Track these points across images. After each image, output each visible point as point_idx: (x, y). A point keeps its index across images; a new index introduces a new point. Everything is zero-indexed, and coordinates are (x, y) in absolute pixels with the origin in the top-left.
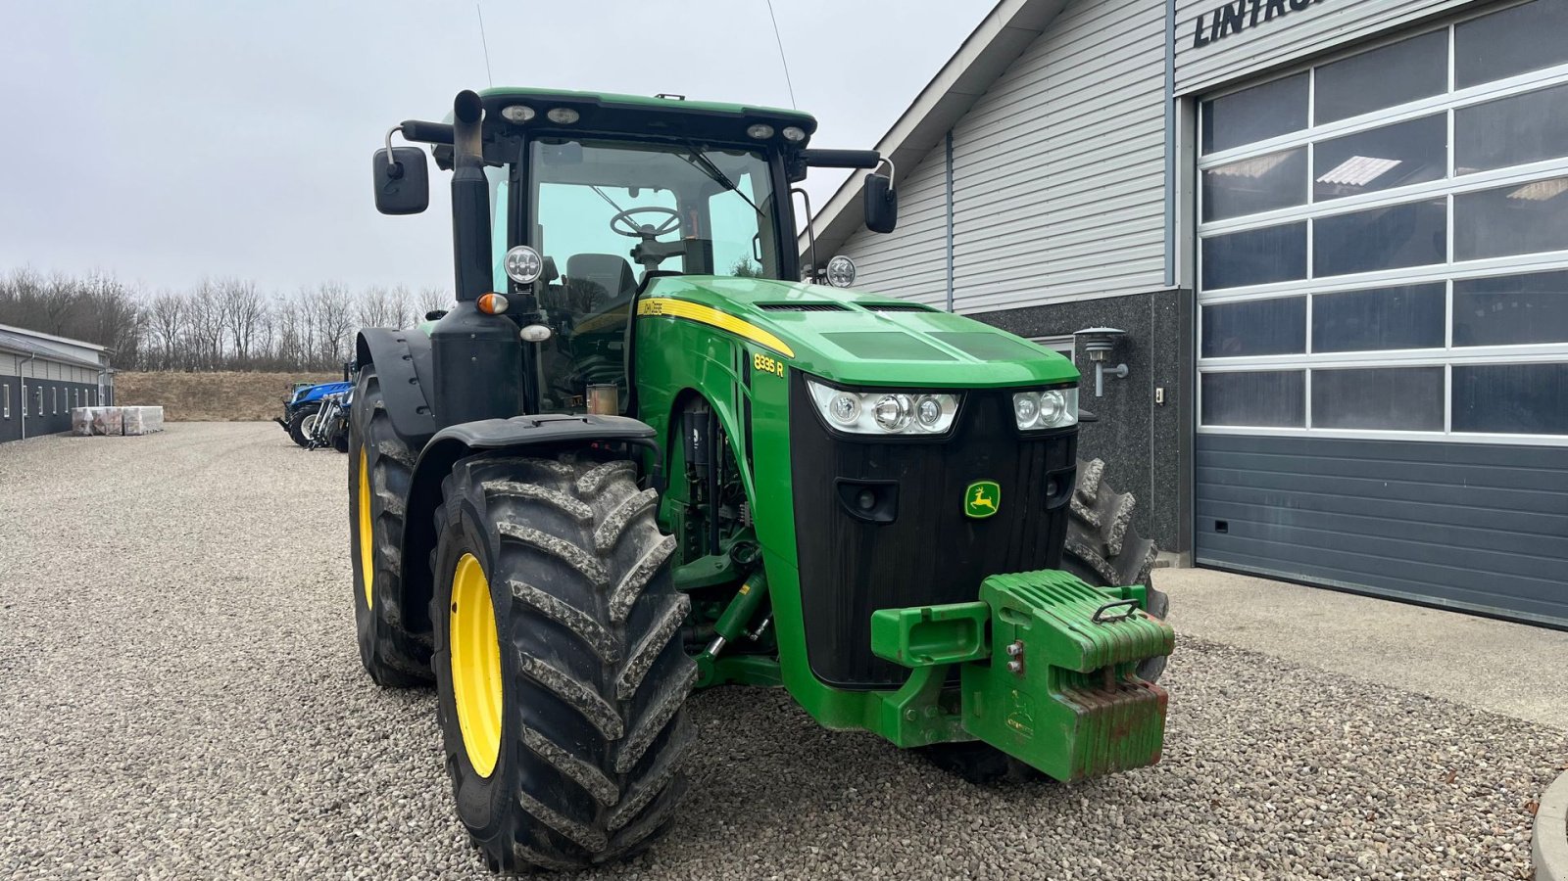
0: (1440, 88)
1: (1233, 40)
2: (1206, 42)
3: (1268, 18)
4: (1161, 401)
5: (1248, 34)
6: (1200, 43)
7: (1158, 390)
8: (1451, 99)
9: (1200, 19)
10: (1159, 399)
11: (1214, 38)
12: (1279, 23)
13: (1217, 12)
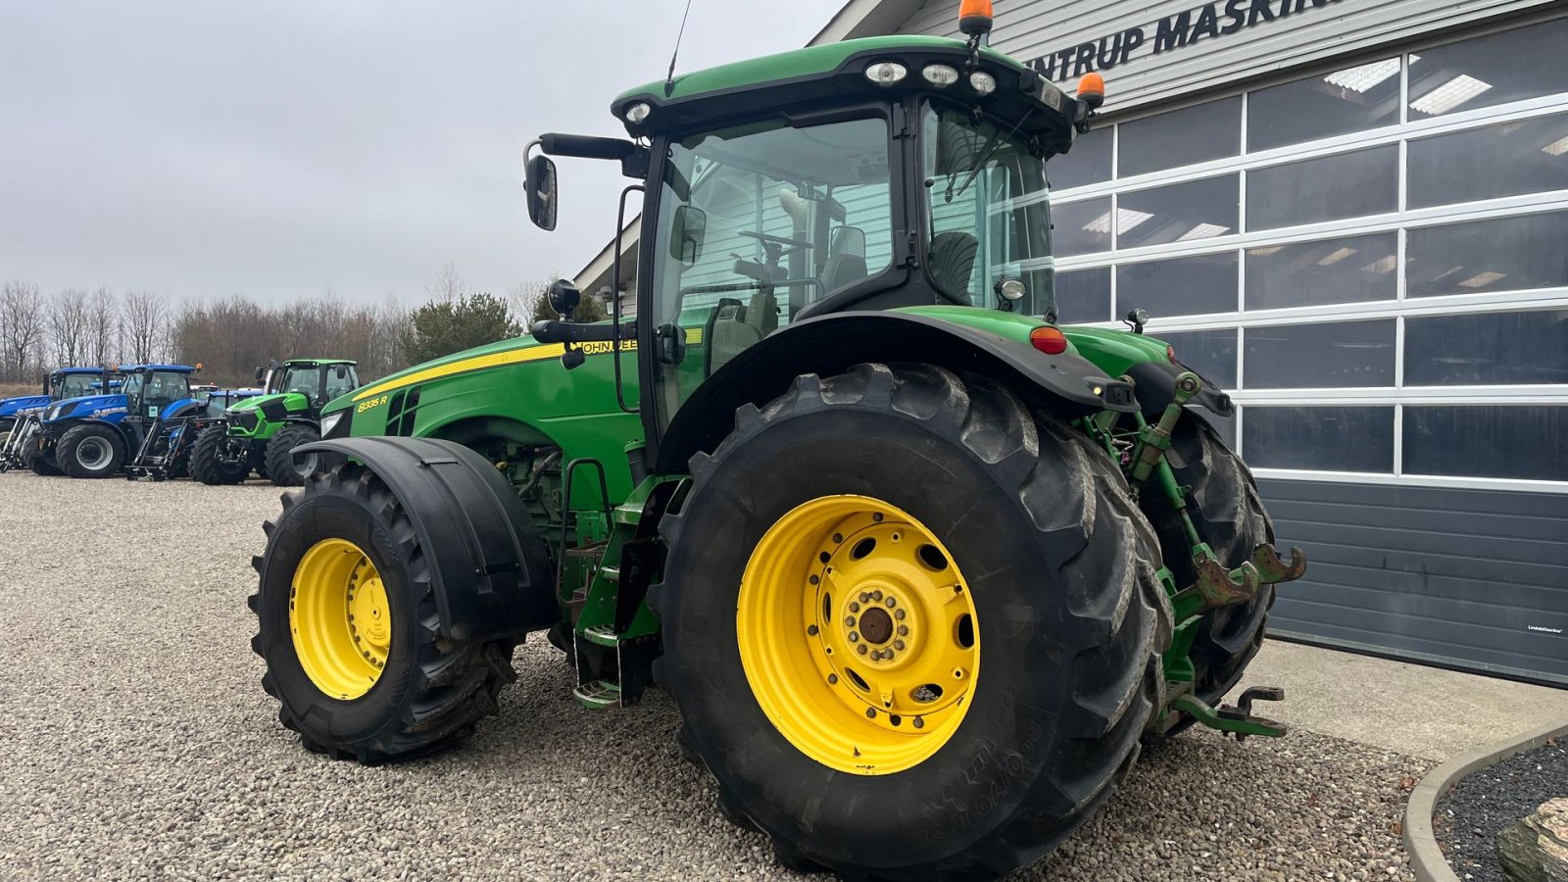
0: (1233, 150)
3: (1077, 74)
8: (1244, 161)
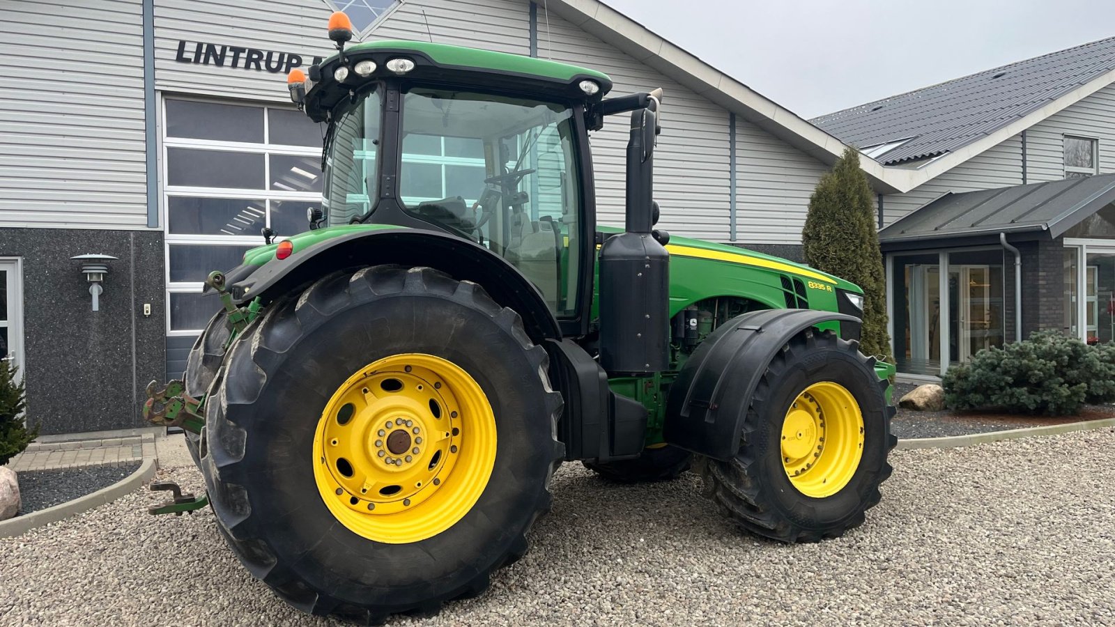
1: (212, 68)
2: (188, 61)
3: (247, 67)
4: (149, 313)
5: (226, 70)
6: (180, 59)
7: (145, 305)
9: (182, 44)
10: (147, 312)
11: (197, 61)
12: (252, 73)
13: (200, 45)
